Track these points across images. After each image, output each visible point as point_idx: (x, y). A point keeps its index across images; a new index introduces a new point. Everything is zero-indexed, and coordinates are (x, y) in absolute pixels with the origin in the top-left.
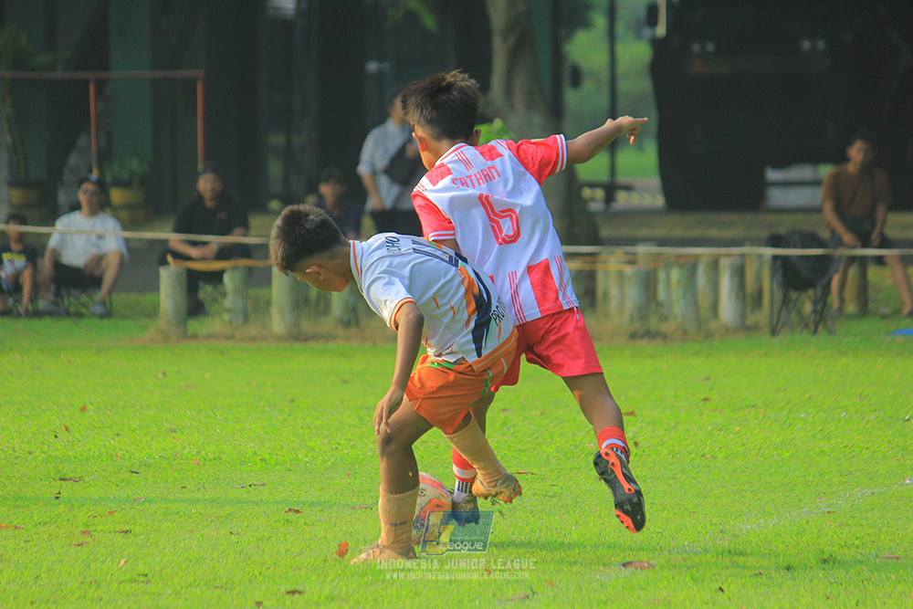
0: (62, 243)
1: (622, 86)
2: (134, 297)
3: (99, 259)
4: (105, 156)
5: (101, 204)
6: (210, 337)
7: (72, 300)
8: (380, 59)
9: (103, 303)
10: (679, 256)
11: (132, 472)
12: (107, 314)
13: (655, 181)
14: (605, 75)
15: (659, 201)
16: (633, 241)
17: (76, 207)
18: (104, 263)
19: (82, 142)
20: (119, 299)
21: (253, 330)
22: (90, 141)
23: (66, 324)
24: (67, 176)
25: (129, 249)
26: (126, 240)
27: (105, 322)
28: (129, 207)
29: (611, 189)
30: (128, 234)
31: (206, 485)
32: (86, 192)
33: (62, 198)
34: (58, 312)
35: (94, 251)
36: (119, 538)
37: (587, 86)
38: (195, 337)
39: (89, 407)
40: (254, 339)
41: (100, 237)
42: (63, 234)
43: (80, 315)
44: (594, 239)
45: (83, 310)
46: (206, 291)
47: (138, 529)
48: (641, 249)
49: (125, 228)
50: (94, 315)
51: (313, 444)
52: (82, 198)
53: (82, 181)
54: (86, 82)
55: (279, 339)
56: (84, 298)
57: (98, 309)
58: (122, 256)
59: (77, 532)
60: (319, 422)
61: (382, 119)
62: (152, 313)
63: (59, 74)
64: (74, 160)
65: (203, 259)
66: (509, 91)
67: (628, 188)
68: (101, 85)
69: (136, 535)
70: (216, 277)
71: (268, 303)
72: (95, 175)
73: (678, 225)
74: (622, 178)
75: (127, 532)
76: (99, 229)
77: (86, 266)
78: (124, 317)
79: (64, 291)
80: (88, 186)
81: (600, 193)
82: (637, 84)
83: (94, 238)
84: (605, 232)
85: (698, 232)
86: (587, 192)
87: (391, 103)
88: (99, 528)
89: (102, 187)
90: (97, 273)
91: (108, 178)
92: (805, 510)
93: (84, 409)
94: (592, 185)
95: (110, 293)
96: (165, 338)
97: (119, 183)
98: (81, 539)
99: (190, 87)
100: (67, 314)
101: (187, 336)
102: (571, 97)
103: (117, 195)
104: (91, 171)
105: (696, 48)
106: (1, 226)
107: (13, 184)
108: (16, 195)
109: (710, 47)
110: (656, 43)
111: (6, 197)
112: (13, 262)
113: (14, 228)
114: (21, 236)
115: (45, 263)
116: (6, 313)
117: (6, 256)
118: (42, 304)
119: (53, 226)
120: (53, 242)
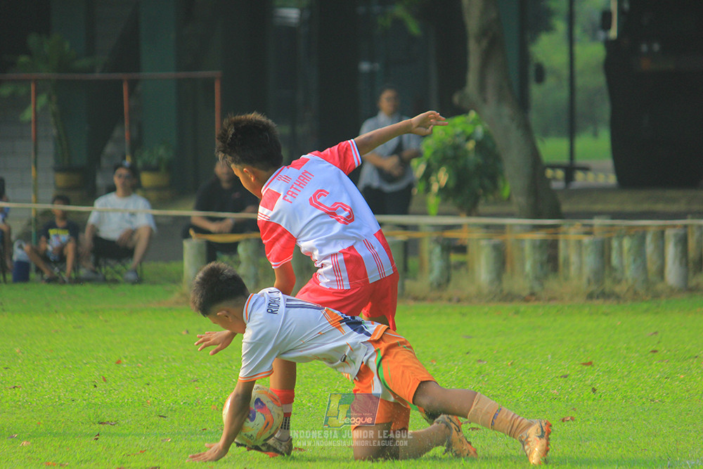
0: (100, 220)
1: (579, 82)
2: (161, 265)
3: (132, 233)
4: (136, 145)
5: (133, 187)
7: (108, 269)
8: (372, 60)
9: (135, 271)
10: (631, 227)
11: (161, 416)
12: (139, 280)
13: (609, 163)
14: (565, 72)
15: (612, 180)
16: (590, 215)
17: (111, 189)
18: (135, 237)
19: (117, 133)
20: (149, 268)
22: (124, 132)
23: (104, 289)
24: (105, 162)
25: (158, 225)
26: (155, 217)
27: (137, 287)
28: (157, 188)
29: (570, 170)
30: (156, 212)
32: (120, 176)
33: (100, 181)
34: (96, 279)
35: (127, 226)
37: (550, 81)
39: (123, 360)
41: (133, 214)
42: (101, 212)
43: (115, 281)
44: (557, 214)
45: (118, 277)
47: (165, 465)
48: (597, 222)
49: (154, 206)
50: (127, 281)
51: (315, 391)
52: (117, 181)
53: (117, 167)
54: (120, 82)
56: (119, 267)
57: (131, 276)
58: (151, 230)
60: (320, 372)
61: (372, 112)
62: (177, 279)
63: (97, 76)
64: (110, 148)
65: (220, 233)
66: (482, 87)
67: (585, 169)
68: (133, 84)
70: (231, 248)
72: (128, 162)
73: (628, 201)
74: (579, 161)
75: (156, 468)
76: (131, 208)
77: (121, 239)
78: (154, 283)
79: (101, 261)
80: (122, 171)
81: (560, 174)
82: (592, 79)
83: (127, 215)
84: (565, 207)
85: (645, 207)
86: (549, 173)
88: (133, 464)
89: (134, 172)
90: (130, 245)
91: (139, 164)
93: (119, 362)
94: (554, 167)
95: (141, 262)
97: (148, 168)
99: (208, 85)
100: (105, 281)
102: (536, 91)
103: (147, 179)
104: (124, 158)
105: (644, 48)
106: (49, 206)
107: (59, 169)
108: (61, 179)
109: (656, 47)
110: (609, 44)
111: (52, 181)
112: (58, 237)
113: (59, 208)
114: (65, 215)
115: (86, 237)
116: (53, 280)
117: (52, 232)
118: (83, 272)
119: (92, 205)
120: (92, 219)
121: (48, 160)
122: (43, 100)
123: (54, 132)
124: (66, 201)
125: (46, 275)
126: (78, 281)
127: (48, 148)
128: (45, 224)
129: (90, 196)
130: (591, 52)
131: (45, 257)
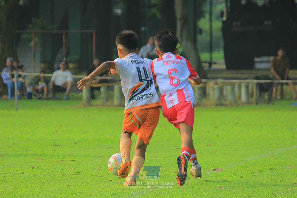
0: (55, 79)
1: (214, 34)
3: (66, 84)
4: (67, 54)
5: (66, 68)
6: (97, 105)
7: (58, 95)
8: (145, 26)
9: (67, 96)
10: (230, 83)
11: (75, 143)
12: (68, 99)
13: (222, 61)
14: (209, 31)
15: (224, 67)
16: (217, 78)
17: (59, 69)
19: (61, 50)
20: (72, 95)
21: (109, 103)
22: (63, 50)
23: (56, 102)
24: (57, 60)
27: (68, 101)
28: (74, 69)
29: (211, 63)
31: (96, 148)
33: (55, 66)
34: (54, 98)
35: (64, 81)
36: (71, 162)
37: (204, 34)
38: (93, 105)
39: (63, 125)
40: (109, 106)
41: (66, 77)
42: (55, 76)
43: (60, 99)
44: (206, 78)
46: (96, 92)
47: (76, 160)
48: (219, 81)
50: (64, 99)
52: (61, 66)
54: (62, 34)
55: (116, 106)
56: (61, 94)
57: (65, 97)
58: (72, 83)
59: (60, 161)
61: (145, 43)
62: (80, 99)
63: (55, 31)
64: (59, 55)
65: (95, 83)
66: (181, 36)
67: (215, 63)
68: (66, 34)
69: (76, 161)
70: (98, 89)
71: (113, 96)
72: (64, 59)
73: (229, 74)
74: (214, 60)
75: (73, 160)
76: (66, 75)
77: (62, 85)
78: (73, 100)
79: (56, 93)
80: (63, 63)
81: (207, 65)
82: (218, 34)
83: (64, 77)
84: (209, 75)
85: (235, 75)
86: (204, 64)
87: (148, 39)
88: (66, 159)
89: (67, 63)
90: (65, 87)
91: (68, 60)
92: (266, 154)
93: (61, 126)
94: (205, 62)
95: (69, 93)
96: (84, 106)
97: (71, 62)
98: (61, 162)
99: (91, 35)
100: (57, 99)
101: (90, 105)
102: (199, 38)
103: (71, 65)
104: (63, 58)
105: (235, 23)
106: (38, 74)
107: (42, 62)
108: (42, 65)
109: (239, 23)
110: (224, 22)
111: (40, 66)
112: (41, 85)
113: (42, 75)
114: (44, 77)
115: (51, 85)
116: (40, 99)
117: (40, 83)
118: (50, 96)
119: (53, 73)
120: (53, 79)
121: (38, 59)
122: (37, 39)
123: (40, 50)
124: (44, 72)
125: (38, 97)
126: (48, 99)
127: (38, 55)
128: (37, 80)
129: (52, 71)
130: (217, 25)
131: (37, 91)
